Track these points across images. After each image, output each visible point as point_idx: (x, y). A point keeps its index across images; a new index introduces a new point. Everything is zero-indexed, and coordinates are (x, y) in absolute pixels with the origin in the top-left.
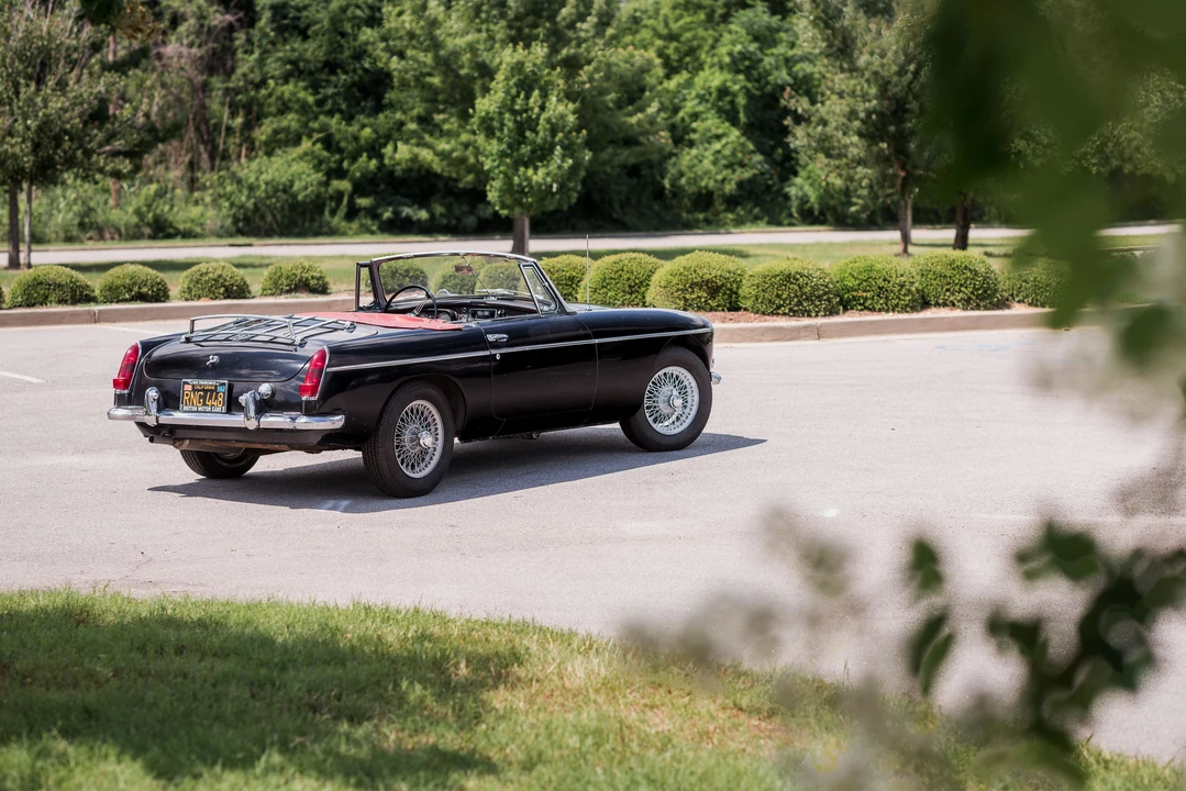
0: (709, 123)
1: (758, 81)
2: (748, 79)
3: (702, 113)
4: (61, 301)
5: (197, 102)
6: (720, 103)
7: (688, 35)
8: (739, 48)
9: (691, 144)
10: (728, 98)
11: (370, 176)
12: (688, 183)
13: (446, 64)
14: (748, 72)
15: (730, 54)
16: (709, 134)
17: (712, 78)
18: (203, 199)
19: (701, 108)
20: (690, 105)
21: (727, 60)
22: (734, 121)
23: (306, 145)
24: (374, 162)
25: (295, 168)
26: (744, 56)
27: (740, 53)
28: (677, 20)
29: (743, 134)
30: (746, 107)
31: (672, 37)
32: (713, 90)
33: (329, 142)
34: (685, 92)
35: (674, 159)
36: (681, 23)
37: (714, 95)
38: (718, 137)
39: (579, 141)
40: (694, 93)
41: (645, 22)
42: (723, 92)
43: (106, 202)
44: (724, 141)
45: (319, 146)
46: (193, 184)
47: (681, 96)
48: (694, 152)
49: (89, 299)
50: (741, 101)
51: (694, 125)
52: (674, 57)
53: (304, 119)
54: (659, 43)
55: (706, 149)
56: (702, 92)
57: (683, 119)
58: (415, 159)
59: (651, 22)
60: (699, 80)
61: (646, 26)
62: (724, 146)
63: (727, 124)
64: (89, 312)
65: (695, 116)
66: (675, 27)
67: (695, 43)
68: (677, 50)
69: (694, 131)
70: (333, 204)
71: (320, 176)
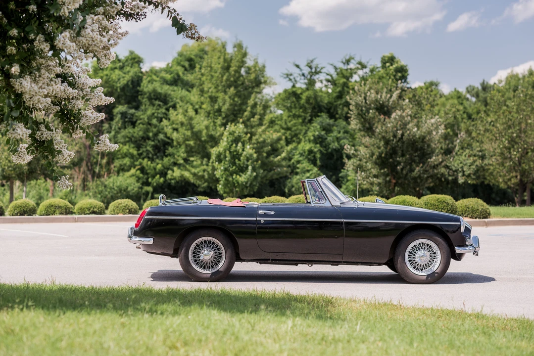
0: (304, 165)
1: (325, 147)
2: (321, 146)
3: (301, 161)
4: (61, 213)
5: (86, 153)
6: (309, 157)
7: (295, 128)
8: (317, 133)
9: (297, 174)
10: (313, 155)
11: (160, 185)
12: (296, 190)
13: (196, 135)
14: (321, 143)
15: (313, 136)
16: (304, 170)
17: (306, 146)
18: (88, 194)
19: (301, 159)
20: (296, 157)
21: (312, 138)
22: (315, 164)
23: (133, 171)
24: (162, 180)
25: (128, 181)
26: (319, 137)
27: (318, 135)
28: (290, 122)
29: (319, 170)
30: (320, 159)
31: (288, 129)
32: (306, 151)
33: (142, 170)
34: (294, 151)
35: (289, 180)
36: (292, 123)
37: (307, 153)
38: (308, 171)
39: (257, 166)
40: (298, 152)
41: (277, 122)
42: (311, 151)
43: (48, 195)
44: (311, 172)
45: (138, 172)
46: (85, 187)
47: (292, 153)
48: (298, 177)
49: (72, 213)
50: (318, 155)
51: (298, 166)
52: (289, 137)
53: (132, 160)
54: (283, 131)
55: (303, 176)
56: (301, 152)
57: (293, 163)
58: (182, 176)
59: (279, 122)
60: (300, 146)
61: (277, 124)
62: (311, 175)
63: (312, 166)
64: (73, 218)
65: (298, 162)
66: (289, 124)
67: (298, 132)
68: (290, 134)
69: (298, 168)
70: (144, 197)
71: (139, 185)
